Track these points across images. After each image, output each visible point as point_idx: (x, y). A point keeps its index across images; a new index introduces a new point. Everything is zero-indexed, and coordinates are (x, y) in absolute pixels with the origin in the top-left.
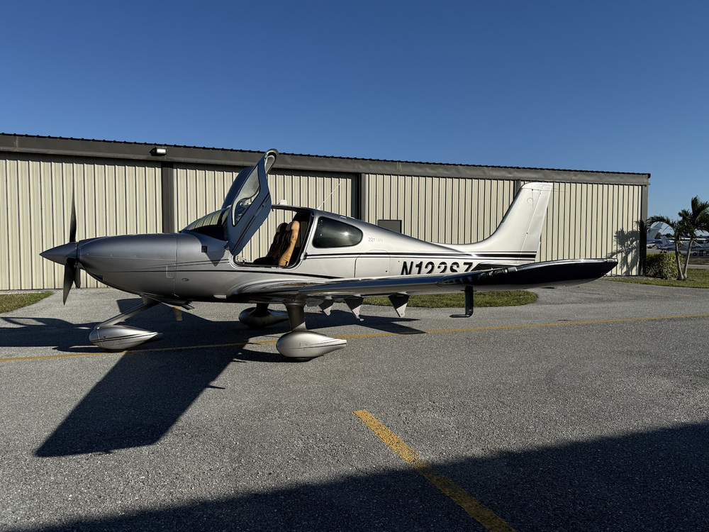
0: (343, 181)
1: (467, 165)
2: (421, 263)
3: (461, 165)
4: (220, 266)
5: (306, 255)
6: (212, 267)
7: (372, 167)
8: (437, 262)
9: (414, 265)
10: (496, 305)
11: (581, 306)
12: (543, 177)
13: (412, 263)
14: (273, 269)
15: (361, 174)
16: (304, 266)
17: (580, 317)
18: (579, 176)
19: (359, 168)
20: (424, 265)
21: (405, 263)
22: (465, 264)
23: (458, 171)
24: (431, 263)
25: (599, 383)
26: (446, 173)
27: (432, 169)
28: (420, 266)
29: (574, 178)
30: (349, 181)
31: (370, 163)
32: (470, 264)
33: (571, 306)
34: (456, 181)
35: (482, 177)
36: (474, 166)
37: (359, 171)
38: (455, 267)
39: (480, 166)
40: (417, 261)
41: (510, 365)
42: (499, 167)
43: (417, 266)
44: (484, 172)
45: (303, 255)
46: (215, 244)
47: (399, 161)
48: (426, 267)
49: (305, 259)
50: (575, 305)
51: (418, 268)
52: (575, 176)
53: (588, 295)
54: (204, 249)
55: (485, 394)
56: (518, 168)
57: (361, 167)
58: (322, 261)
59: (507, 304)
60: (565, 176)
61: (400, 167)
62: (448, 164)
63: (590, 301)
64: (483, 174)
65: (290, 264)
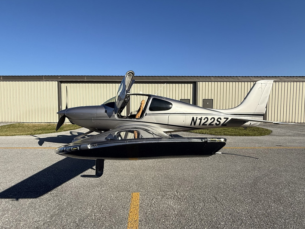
0: (189, 85)
1: (243, 77)
2: (202, 118)
3: (239, 76)
4: (111, 118)
5: (146, 114)
6: (108, 118)
7: (201, 79)
8: (210, 117)
9: (198, 119)
10: (248, 135)
11: (293, 138)
12: (279, 80)
13: (197, 117)
14: (133, 120)
15: (196, 82)
16: (145, 118)
17: (290, 144)
18: (299, 79)
19: (195, 80)
20: (203, 119)
21: (193, 118)
22: (224, 118)
23: (238, 79)
24: (207, 118)
25: (286, 191)
26: (233, 80)
27: (227, 79)
28: (201, 119)
29: (295, 80)
30: (192, 85)
31: (200, 78)
32: (227, 119)
33: (287, 137)
34: (237, 83)
35: (249, 81)
36: (245, 77)
37: (195, 81)
38: (219, 120)
39: (248, 77)
40: (199, 117)
41: (235, 172)
42: (258, 77)
43: (199, 119)
44: (250, 79)
45: (145, 114)
46: (110, 110)
47: (212, 76)
48: (204, 119)
49: (145, 116)
50: (290, 137)
51: (200, 120)
52: (296, 79)
53: (299, 132)
54: (106, 112)
55: (209, 190)
56: (267, 77)
57: (196, 79)
58: (153, 117)
59: (255, 135)
60: (291, 79)
61: (213, 78)
62: (233, 77)
63: (299, 135)
64: (249, 80)
65: (140, 118)
